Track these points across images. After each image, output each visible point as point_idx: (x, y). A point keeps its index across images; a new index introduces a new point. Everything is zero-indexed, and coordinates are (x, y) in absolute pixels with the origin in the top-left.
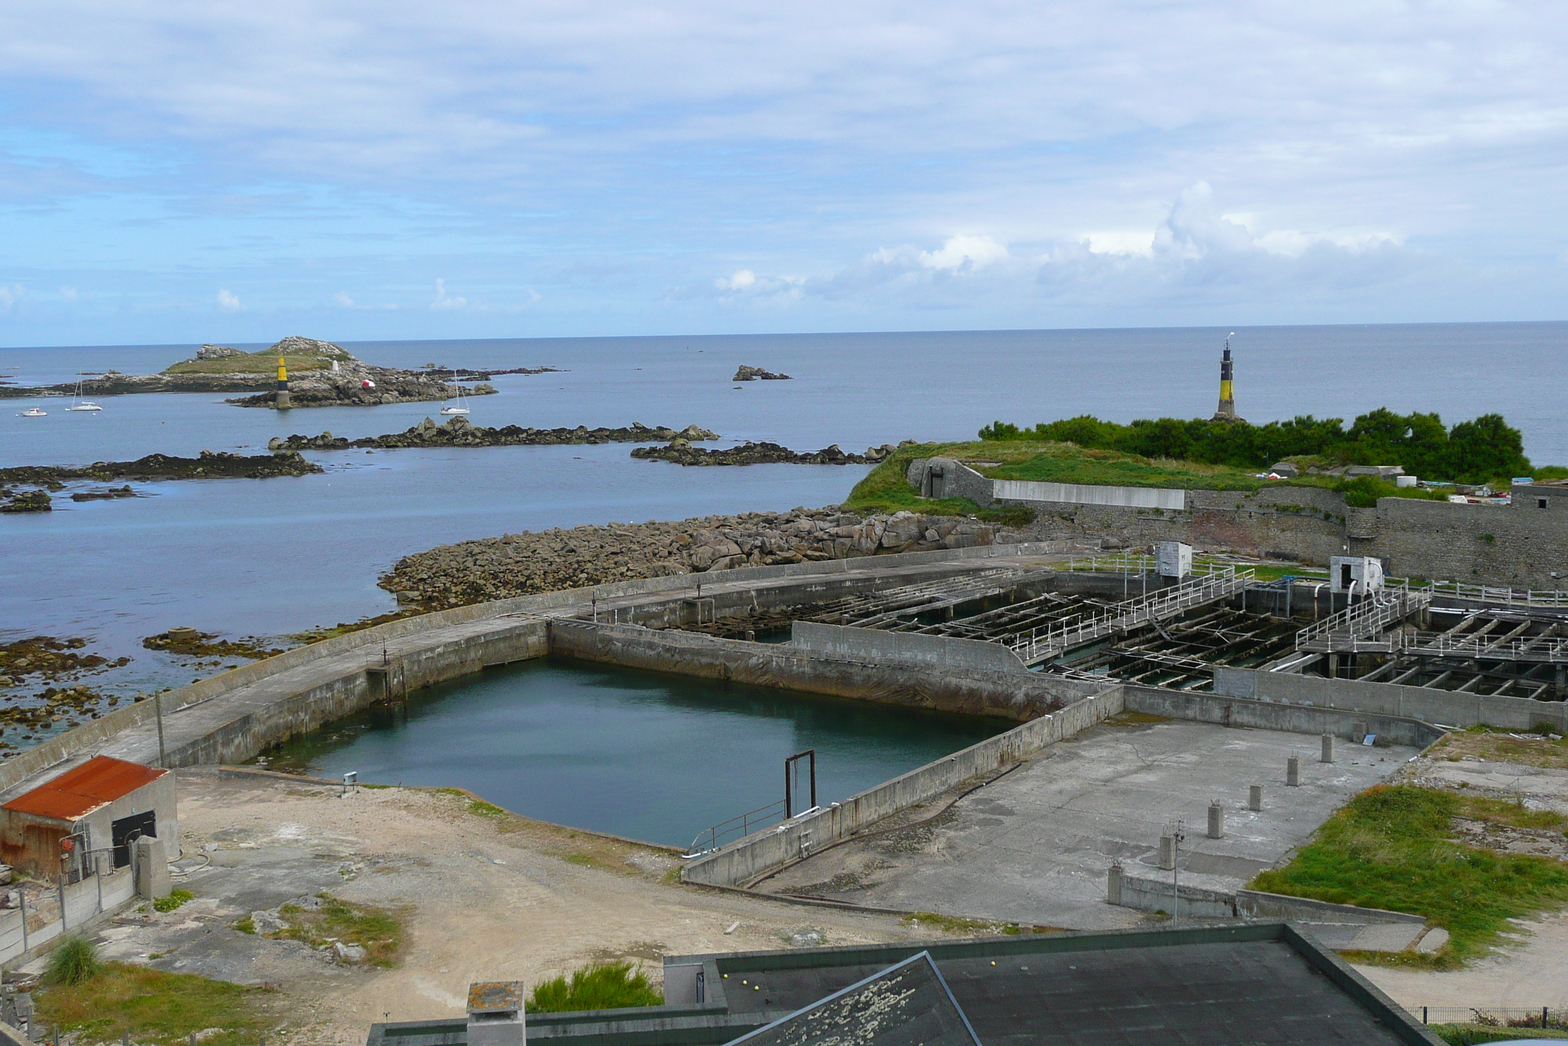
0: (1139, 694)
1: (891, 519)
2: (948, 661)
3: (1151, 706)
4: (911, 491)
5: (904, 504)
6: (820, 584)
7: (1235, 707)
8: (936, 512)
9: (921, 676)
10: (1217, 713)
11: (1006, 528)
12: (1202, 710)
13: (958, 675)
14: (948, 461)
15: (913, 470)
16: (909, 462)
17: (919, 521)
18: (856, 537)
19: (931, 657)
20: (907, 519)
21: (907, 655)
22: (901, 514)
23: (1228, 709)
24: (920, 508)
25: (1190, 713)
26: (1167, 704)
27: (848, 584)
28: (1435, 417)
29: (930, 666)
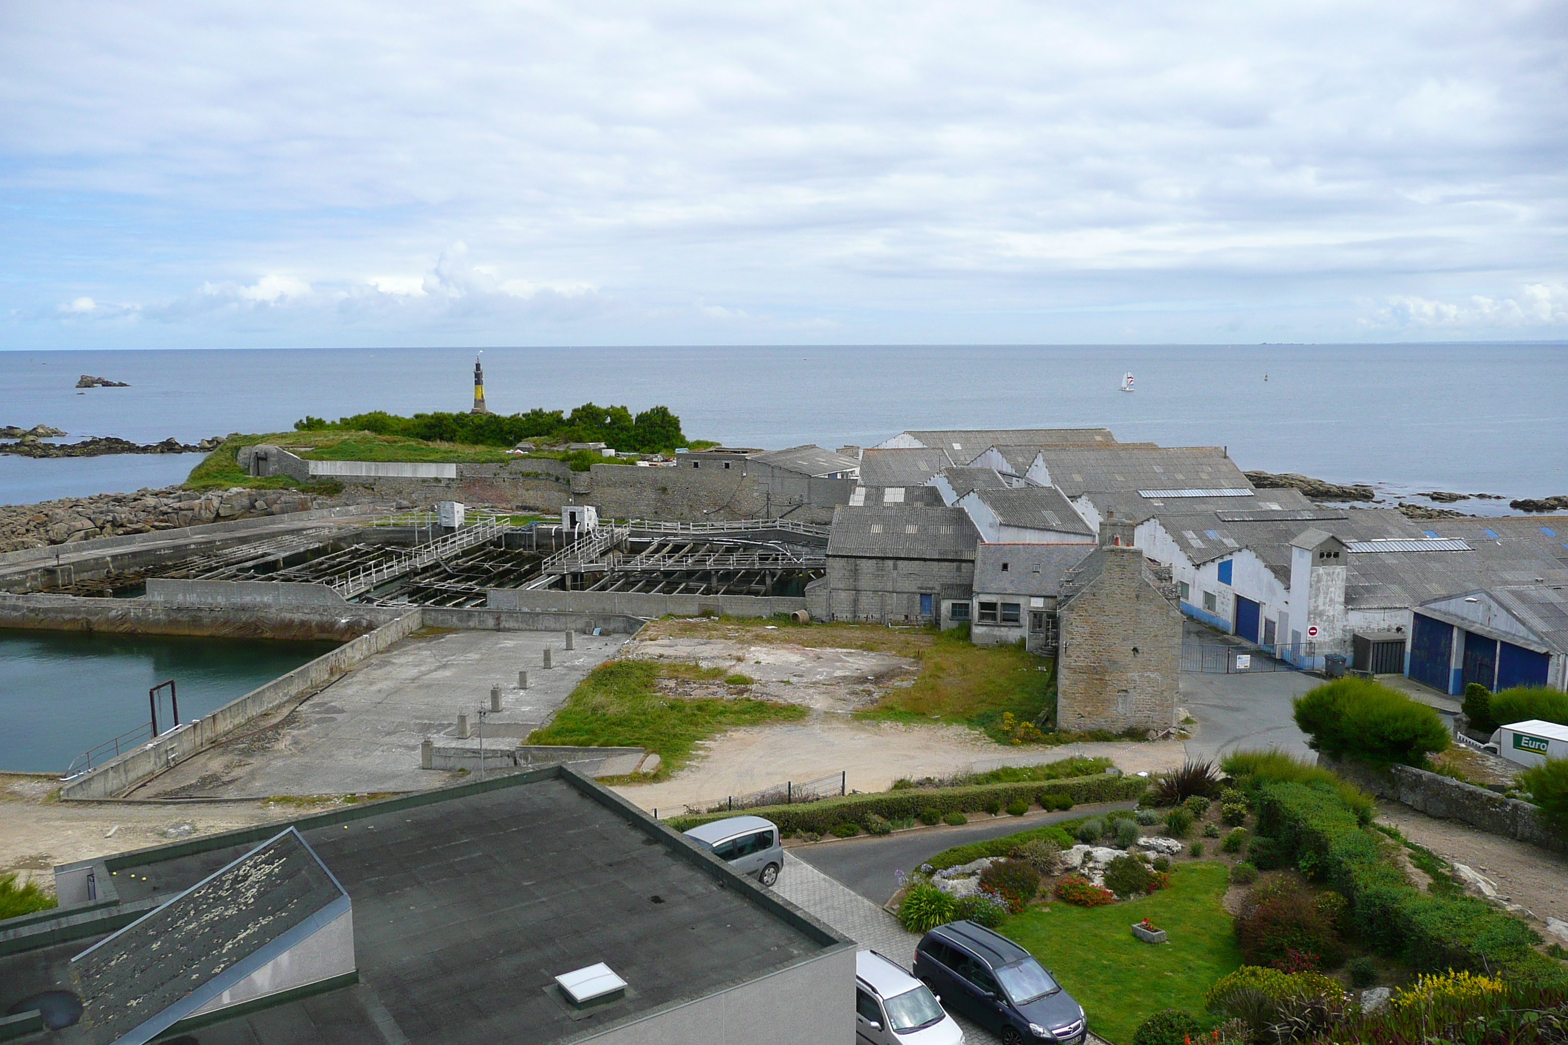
0: (433, 613)
1: (226, 494)
2: (282, 600)
3: (442, 621)
4: (241, 472)
5: (236, 482)
6: (168, 548)
7: (503, 618)
8: (264, 487)
9: (260, 614)
10: (491, 623)
11: (321, 497)
12: (480, 621)
13: (291, 611)
14: (271, 448)
15: (241, 456)
16: (238, 449)
17: (250, 495)
18: (197, 509)
19: (267, 599)
20: (240, 493)
21: (247, 599)
22: (234, 490)
23: (498, 619)
24: (251, 484)
25: (471, 624)
26: (454, 619)
27: (193, 546)
28: (624, 408)
29: (267, 606)
